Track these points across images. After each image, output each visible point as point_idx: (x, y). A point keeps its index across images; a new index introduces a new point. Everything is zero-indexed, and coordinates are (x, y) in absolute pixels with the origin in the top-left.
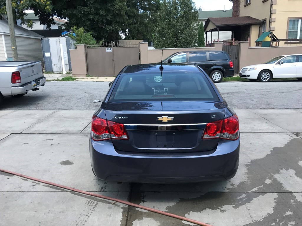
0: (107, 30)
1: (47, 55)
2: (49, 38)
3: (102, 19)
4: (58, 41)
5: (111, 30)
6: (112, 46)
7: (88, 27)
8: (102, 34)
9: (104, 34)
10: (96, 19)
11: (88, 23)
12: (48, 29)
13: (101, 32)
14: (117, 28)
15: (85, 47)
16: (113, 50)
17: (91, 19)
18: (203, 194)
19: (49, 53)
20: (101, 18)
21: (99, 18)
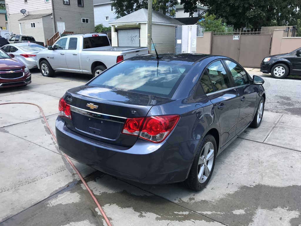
0: (248, 15)
1: (179, 42)
2: (183, 26)
3: (244, 4)
4: (190, 28)
5: (252, 15)
6: (240, 34)
7: (227, 13)
8: (242, 20)
9: (244, 20)
10: (236, 4)
11: (227, 9)
12: (191, 17)
13: (241, 18)
14: (260, 13)
15: (212, 35)
16: (240, 39)
17: (231, 5)
18: (148, 195)
19: (181, 40)
20: (242, 3)
21: (240, 3)
